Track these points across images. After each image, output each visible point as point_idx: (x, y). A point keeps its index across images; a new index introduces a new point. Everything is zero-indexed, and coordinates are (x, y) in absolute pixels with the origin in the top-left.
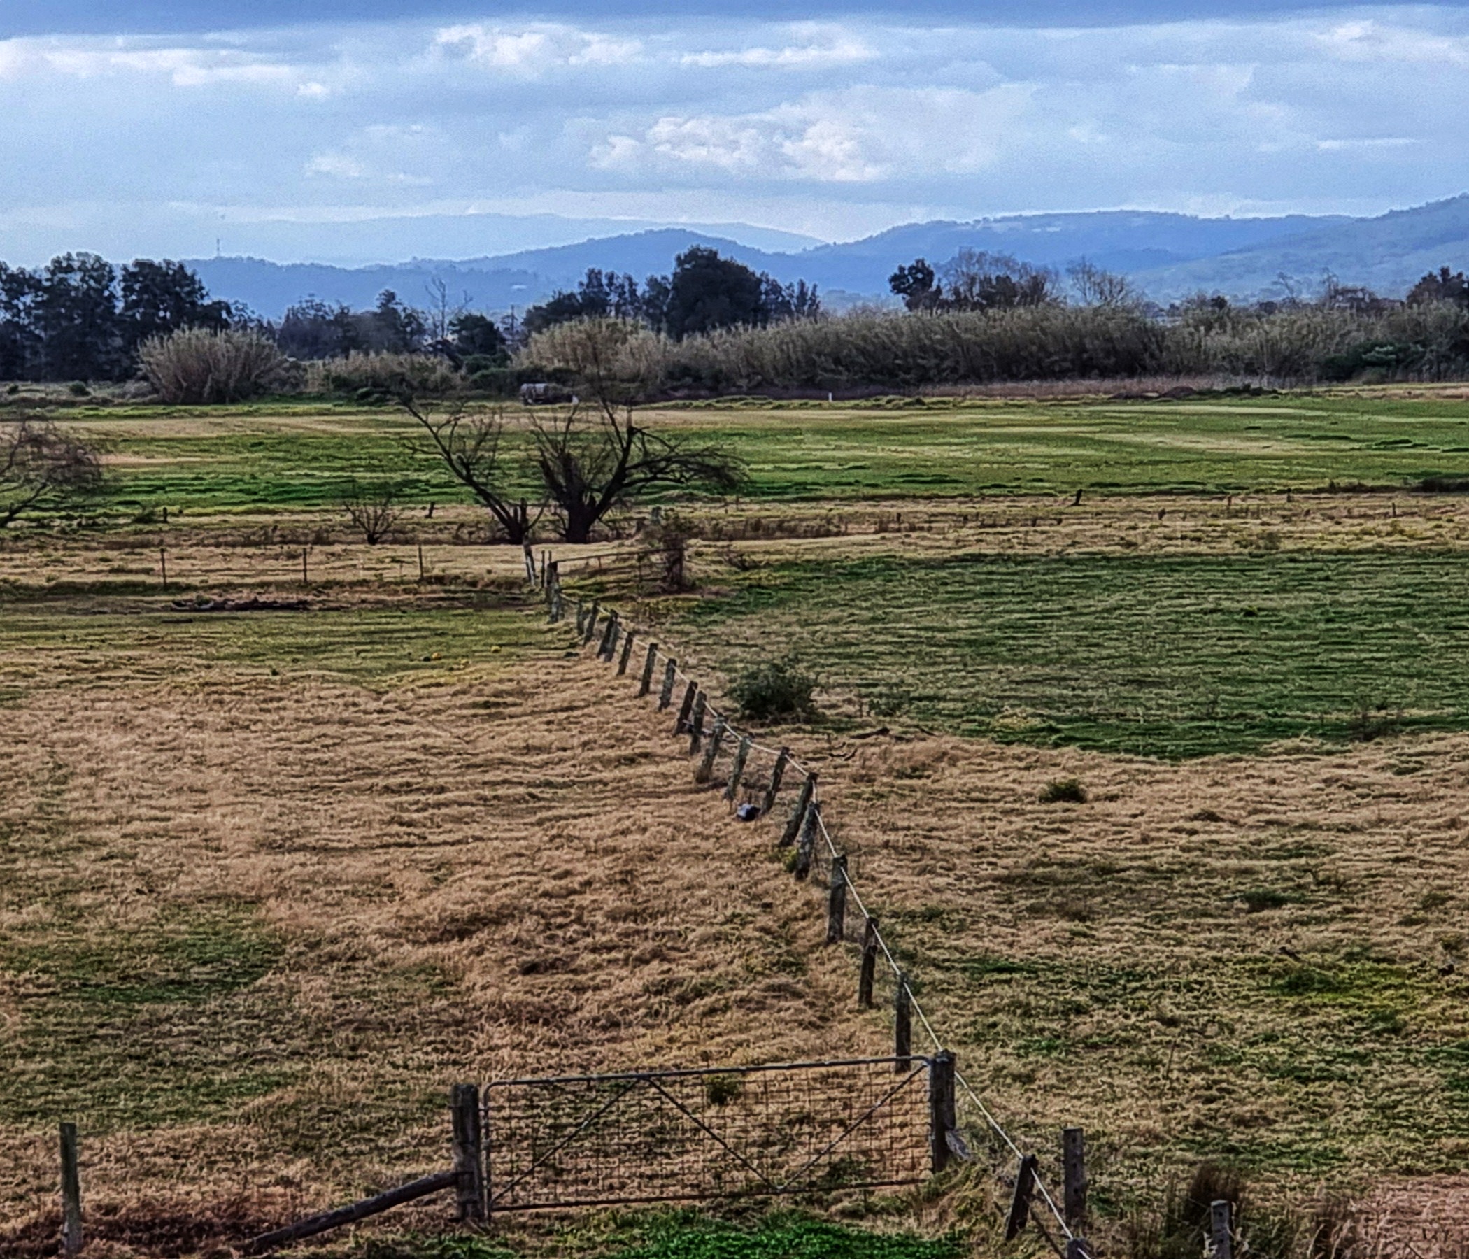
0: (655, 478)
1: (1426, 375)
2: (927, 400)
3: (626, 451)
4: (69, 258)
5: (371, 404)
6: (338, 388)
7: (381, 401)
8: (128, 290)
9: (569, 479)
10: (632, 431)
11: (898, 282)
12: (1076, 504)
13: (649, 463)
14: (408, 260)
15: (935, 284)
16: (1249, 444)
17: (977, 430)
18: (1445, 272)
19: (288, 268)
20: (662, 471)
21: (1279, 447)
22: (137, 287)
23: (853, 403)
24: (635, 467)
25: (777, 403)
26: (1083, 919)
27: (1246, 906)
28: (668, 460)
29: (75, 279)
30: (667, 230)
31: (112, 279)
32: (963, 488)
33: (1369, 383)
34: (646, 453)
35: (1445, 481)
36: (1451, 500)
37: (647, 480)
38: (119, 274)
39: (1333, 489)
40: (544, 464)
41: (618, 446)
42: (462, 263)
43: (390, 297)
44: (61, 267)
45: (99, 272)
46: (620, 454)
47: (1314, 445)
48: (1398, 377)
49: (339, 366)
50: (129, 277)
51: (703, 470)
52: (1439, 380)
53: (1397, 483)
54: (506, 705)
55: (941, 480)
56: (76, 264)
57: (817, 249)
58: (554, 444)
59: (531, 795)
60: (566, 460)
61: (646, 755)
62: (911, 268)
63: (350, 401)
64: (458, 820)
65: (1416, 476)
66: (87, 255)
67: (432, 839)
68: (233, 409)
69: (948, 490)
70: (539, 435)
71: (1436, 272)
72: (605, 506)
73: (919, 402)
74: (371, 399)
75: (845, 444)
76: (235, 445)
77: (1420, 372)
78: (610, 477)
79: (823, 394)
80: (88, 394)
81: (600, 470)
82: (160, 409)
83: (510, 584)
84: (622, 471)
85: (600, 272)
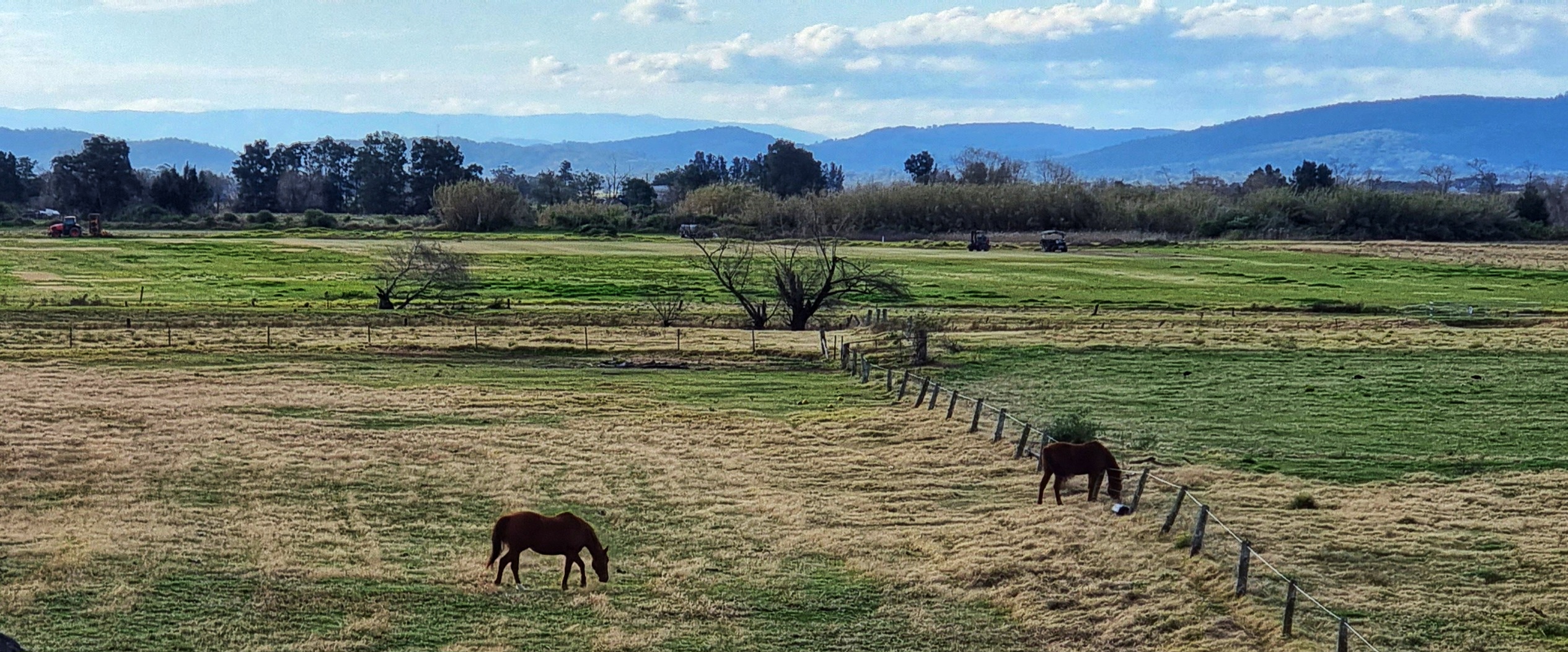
0: (849, 290)
1: (1270, 235)
2: (950, 243)
3: (832, 272)
4: (377, 135)
5: (590, 235)
6: (559, 224)
7: (597, 233)
8: (415, 156)
9: (793, 289)
10: (835, 260)
11: (910, 165)
12: (1095, 314)
13: (846, 280)
15: (933, 167)
16: (1179, 278)
17: (993, 263)
18: (1268, 167)
20: (854, 285)
21: (1199, 280)
22: (422, 154)
23: (902, 243)
24: (837, 282)
25: (852, 242)
26: (1385, 585)
27: (1483, 580)
28: (859, 279)
29: (380, 149)
30: (728, 128)
31: (405, 149)
32: (1010, 302)
33: (1232, 239)
34: (844, 273)
35: (1328, 305)
36: (1342, 318)
37: (844, 291)
38: (410, 147)
39: (1254, 308)
40: (778, 278)
41: (826, 268)
43: (567, 165)
44: (371, 141)
45: (396, 146)
46: (827, 274)
47: (1221, 279)
48: (1251, 236)
49: (560, 209)
50: (417, 147)
51: (880, 285)
52: (1277, 239)
53: (1296, 306)
54: (885, 435)
55: (992, 295)
56: (382, 139)
57: (824, 142)
58: (784, 266)
59: (956, 494)
60: (791, 275)
61: (1009, 471)
62: (919, 156)
63: (576, 233)
65: (1306, 300)
66: (389, 133)
67: (917, 521)
68: (500, 235)
69: (999, 302)
70: (775, 259)
71: (1263, 168)
72: (816, 306)
73: (945, 244)
74: (590, 232)
75: (913, 270)
76: (516, 259)
77: (1265, 233)
78: (820, 288)
79: (878, 237)
80: (396, 223)
81: (813, 284)
82: (453, 234)
83: (811, 357)
84: (829, 285)
85: (703, 153)
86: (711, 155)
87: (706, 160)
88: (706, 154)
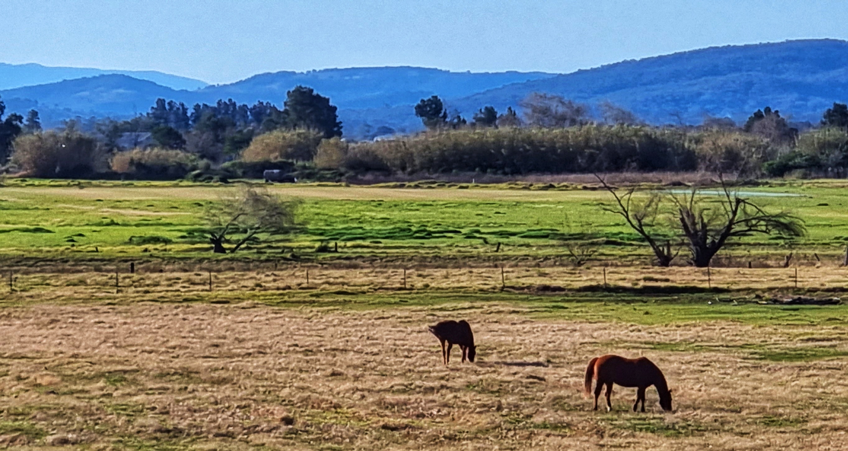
0: (750, 230)
3: (735, 213)
10: (738, 201)
13: (748, 220)
20: (754, 225)
24: (738, 222)
28: (760, 219)
41: (729, 209)
46: (731, 215)
58: (686, 208)
62: (429, 100)
72: (719, 246)
78: (723, 228)
84: (731, 225)
85: (164, 100)
86: (172, 101)
87: (167, 107)
88: (167, 101)
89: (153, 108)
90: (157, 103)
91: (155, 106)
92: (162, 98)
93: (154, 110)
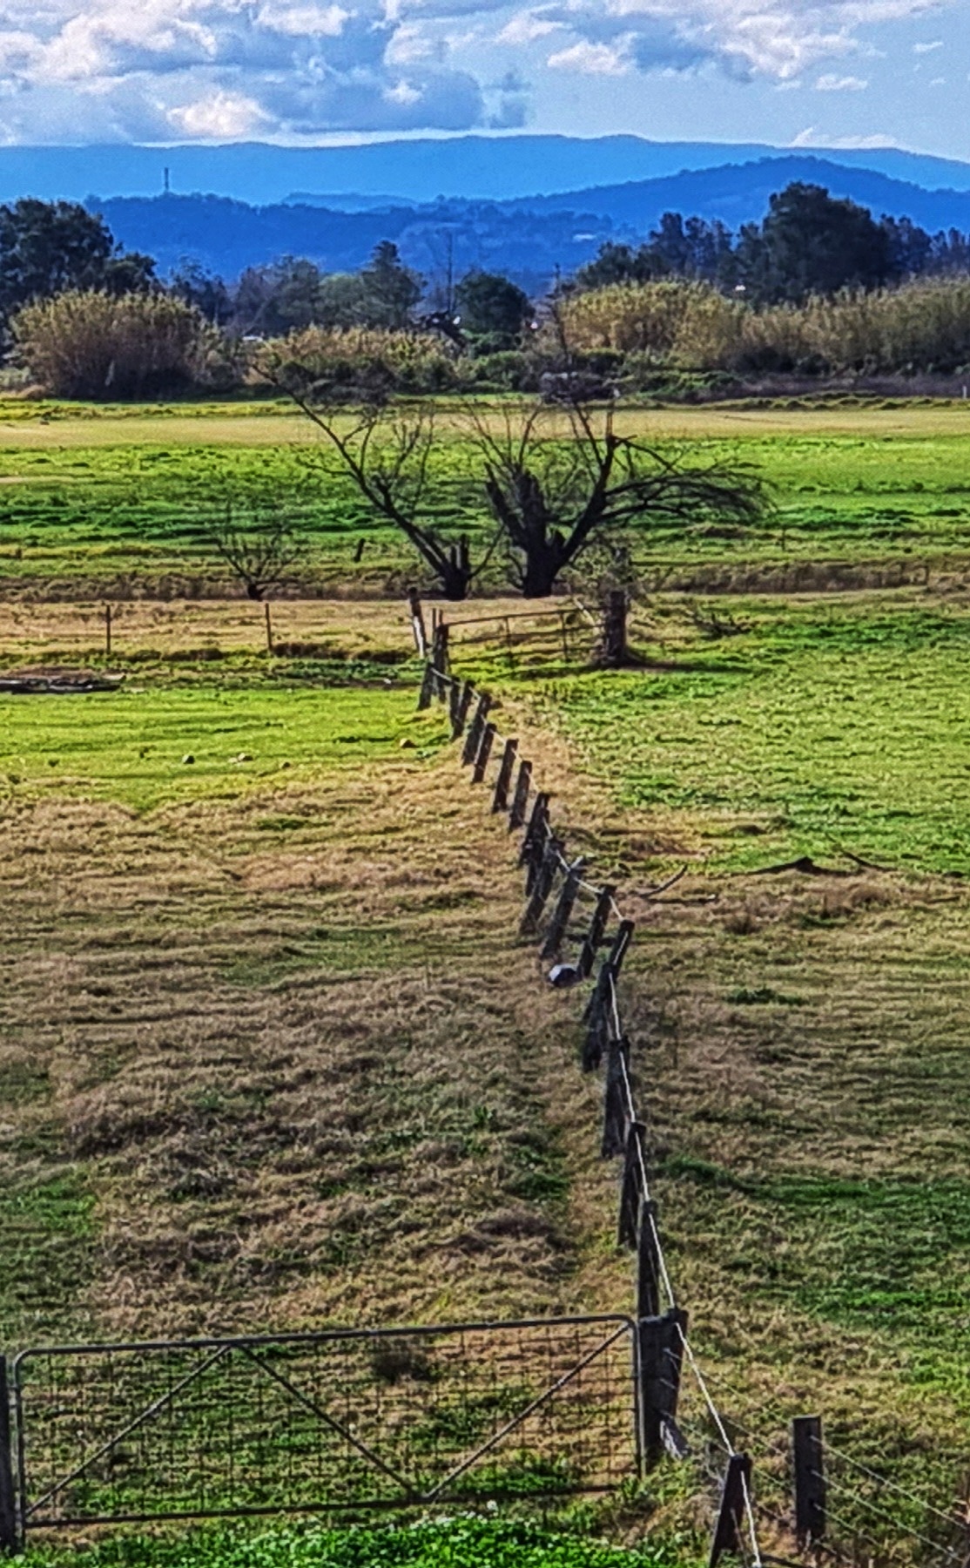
0: (645, 506)
3: (606, 468)
9: (527, 507)
10: (612, 442)
13: (637, 485)
14: (432, 199)
19: (264, 210)
20: (655, 495)
24: (618, 490)
28: (664, 480)
30: (788, 158)
34: (633, 472)
37: (635, 510)
40: (492, 486)
41: (593, 461)
42: (506, 204)
43: (391, 251)
46: (598, 473)
58: (508, 460)
64: (175, 987)
68: (135, 409)
72: (577, 544)
78: (584, 505)
81: (570, 495)
82: (36, 409)
83: (392, 656)
84: (601, 497)
85: (679, 217)
86: (695, 219)
87: (686, 232)
88: (685, 219)
89: (653, 234)
90: (663, 222)
91: (659, 229)
92: (673, 211)
93: (656, 240)
